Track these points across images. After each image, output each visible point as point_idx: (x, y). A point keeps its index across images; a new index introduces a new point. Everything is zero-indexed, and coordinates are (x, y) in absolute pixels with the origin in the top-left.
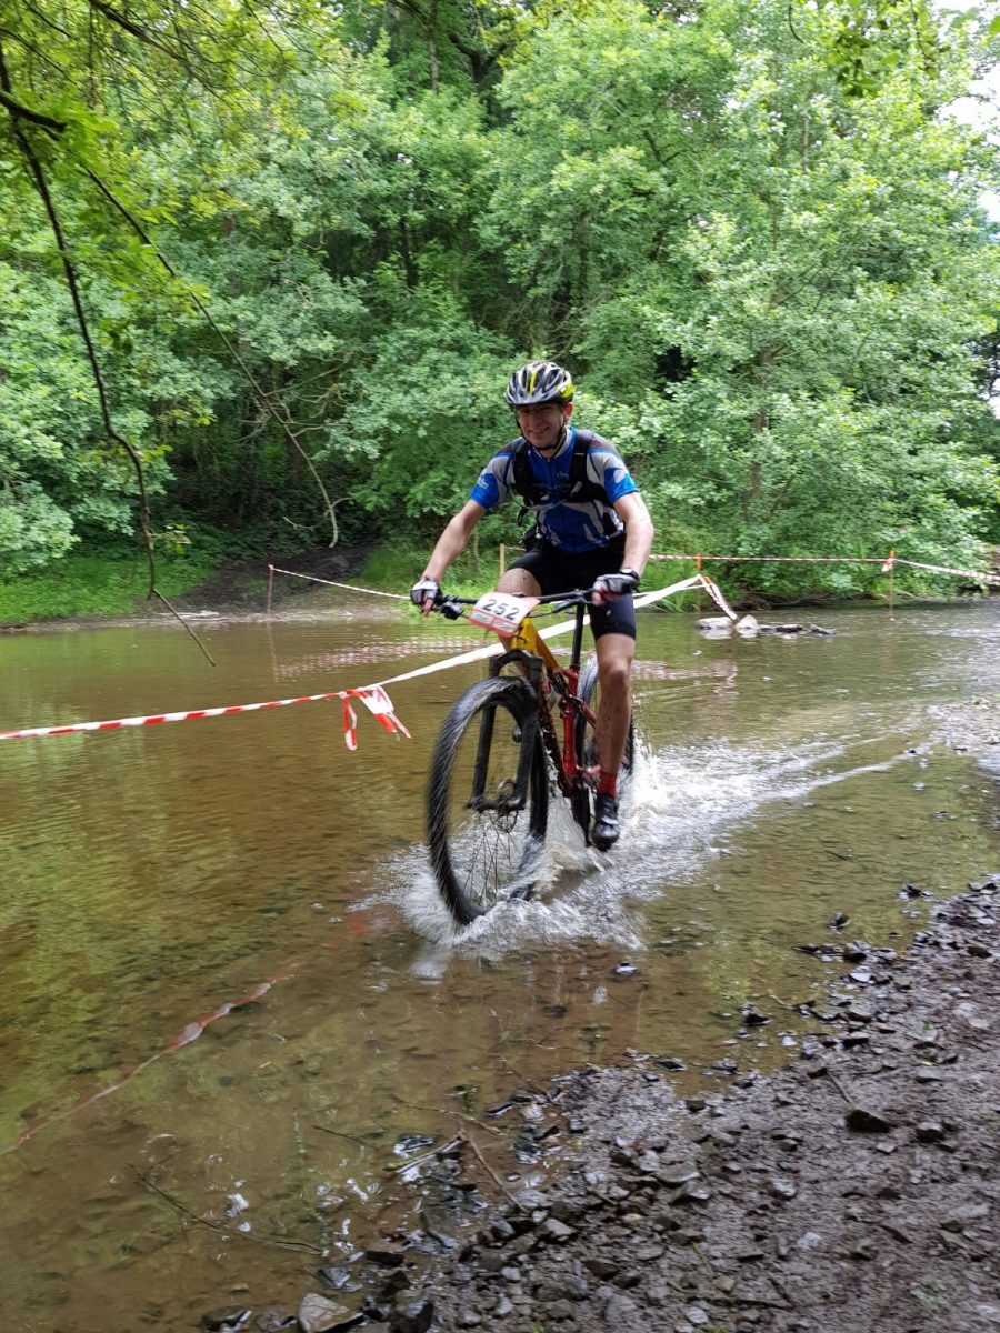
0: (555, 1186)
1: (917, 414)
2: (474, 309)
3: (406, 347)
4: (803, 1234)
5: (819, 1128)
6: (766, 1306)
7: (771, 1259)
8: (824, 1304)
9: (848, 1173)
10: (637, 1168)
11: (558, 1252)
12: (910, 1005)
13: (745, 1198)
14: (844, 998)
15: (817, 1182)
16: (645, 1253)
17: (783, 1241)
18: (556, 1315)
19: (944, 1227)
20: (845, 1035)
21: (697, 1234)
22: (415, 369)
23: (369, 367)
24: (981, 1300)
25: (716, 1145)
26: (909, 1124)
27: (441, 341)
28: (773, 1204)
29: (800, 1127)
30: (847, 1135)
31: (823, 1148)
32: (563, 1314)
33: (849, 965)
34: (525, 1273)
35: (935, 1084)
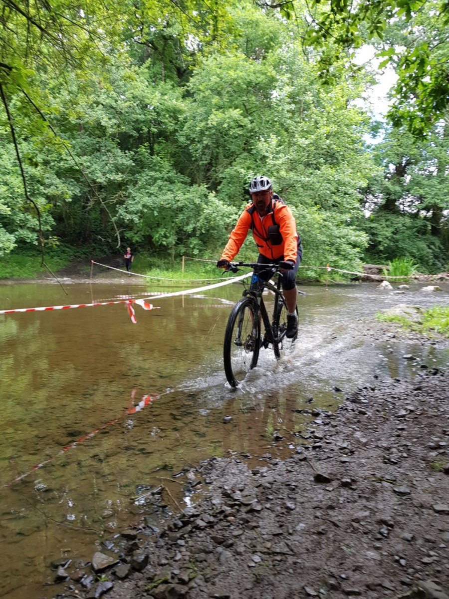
0: (200, 506)
1: (338, 214)
2: (175, 165)
3: (149, 179)
4: (298, 524)
5: (304, 481)
6: (284, 554)
7: (286, 534)
8: (307, 553)
9: (315, 499)
10: (232, 498)
11: (200, 533)
12: (337, 433)
13: (275, 510)
14: (312, 430)
15: (303, 503)
16: (236, 533)
17: (290, 527)
18: (199, 560)
19: (353, 521)
20: (313, 444)
21: (256, 525)
22: (152, 188)
23: (134, 185)
24: (368, 550)
25: (264, 488)
26: (338, 479)
27: (163, 177)
28: (287, 512)
29: (296, 481)
30: (314, 484)
31: (305, 489)
32: (202, 559)
33: (314, 417)
34: (187, 542)
35: (348, 464)
